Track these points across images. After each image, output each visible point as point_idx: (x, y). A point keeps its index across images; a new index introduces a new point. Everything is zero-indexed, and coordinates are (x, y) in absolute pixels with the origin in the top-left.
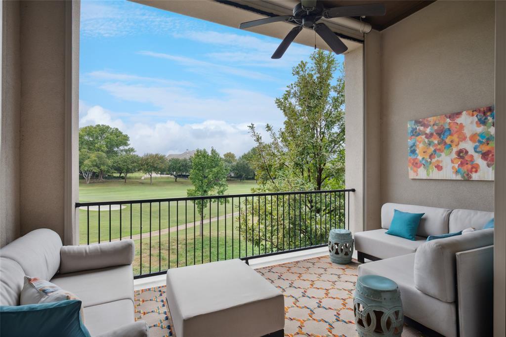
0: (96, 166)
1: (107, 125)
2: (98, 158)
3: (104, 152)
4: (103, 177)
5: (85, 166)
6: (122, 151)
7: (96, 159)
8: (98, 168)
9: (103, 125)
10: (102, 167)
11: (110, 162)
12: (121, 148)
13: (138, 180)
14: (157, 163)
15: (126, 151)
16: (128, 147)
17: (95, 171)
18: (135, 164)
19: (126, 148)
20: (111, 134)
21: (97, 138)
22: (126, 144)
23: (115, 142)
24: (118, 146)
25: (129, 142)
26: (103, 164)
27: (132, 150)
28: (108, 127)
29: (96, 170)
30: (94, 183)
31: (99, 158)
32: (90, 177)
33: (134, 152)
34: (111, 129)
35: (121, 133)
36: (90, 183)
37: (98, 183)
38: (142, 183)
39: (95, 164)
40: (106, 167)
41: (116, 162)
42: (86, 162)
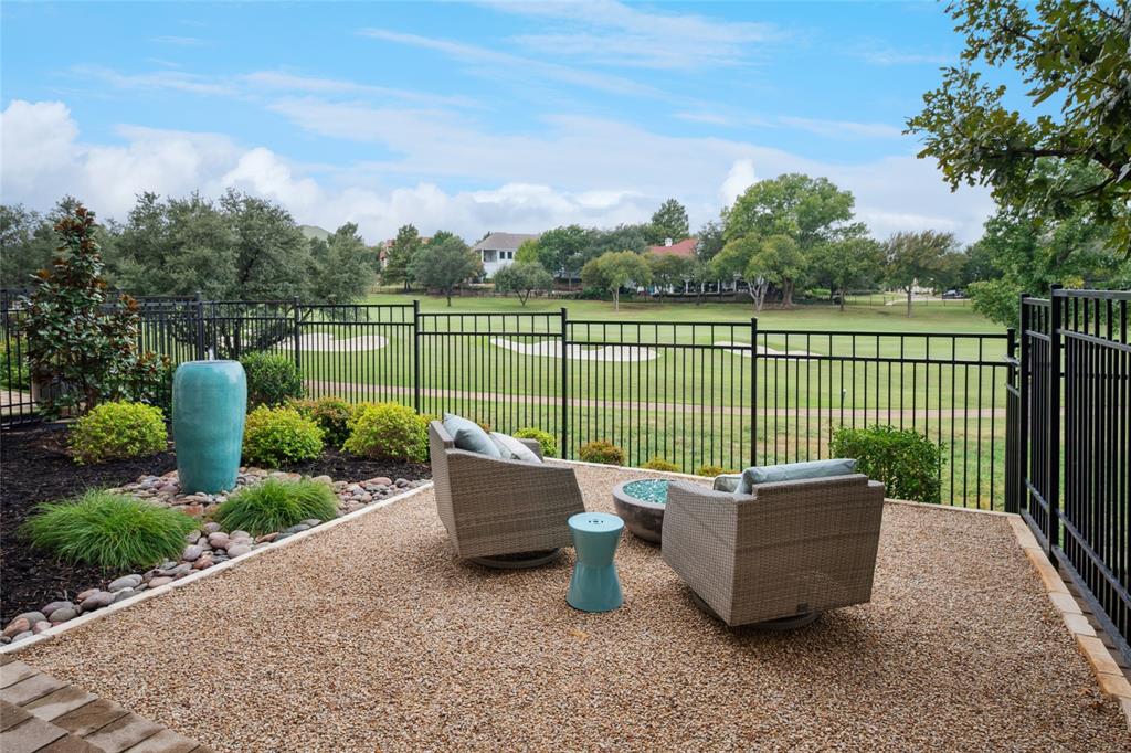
0: (774, 268)
1: (802, 173)
2: (779, 249)
3: (792, 237)
4: (793, 299)
5: (752, 269)
6: (836, 232)
7: (774, 251)
8: (779, 272)
9: (794, 175)
10: (787, 272)
11: (804, 259)
12: (834, 225)
13: (878, 308)
14: (926, 257)
15: (846, 232)
16: (851, 222)
17: (773, 280)
18: (865, 262)
19: (847, 224)
20: (812, 192)
21: (780, 206)
22: (846, 216)
23: (820, 213)
24: (825, 220)
25: (852, 210)
26: (790, 264)
27: (861, 228)
28: (804, 179)
29: (774, 277)
30: (772, 309)
31: (781, 249)
32: (763, 296)
33: (866, 233)
34: (811, 181)
35: (834, 189)
36: (765, 306)
39: (771, 263)
40: (794, 270)
41: (818, 259)
42: (754, 260)
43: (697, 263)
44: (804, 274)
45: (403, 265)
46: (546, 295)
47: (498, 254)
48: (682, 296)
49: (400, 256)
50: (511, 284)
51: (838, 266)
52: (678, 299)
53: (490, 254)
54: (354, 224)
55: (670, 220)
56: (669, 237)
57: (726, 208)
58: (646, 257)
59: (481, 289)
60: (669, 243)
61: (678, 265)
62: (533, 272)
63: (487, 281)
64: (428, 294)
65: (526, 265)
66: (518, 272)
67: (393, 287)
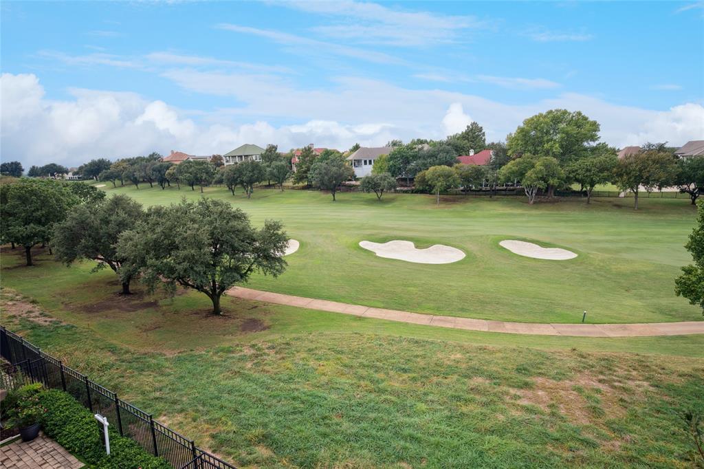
0: (543, 179)
1: (563, 109)
3: (556, 156)
4: (554, 193)
5: (527, 180)
7: (542, 168)
8: (546, 182)
9: (557, 111)
10: (551, 181)
11: (563, 172)
13: (611, 199)
15: (593, 149)
16: (597, 142)
17: (541, 187)
19: (593, 144)
20: (569, 123)
21: (548, 132)
22: (593, 138)
23: (576, 137)
25: (599, 134)
26: (553, 176)
27: (603, 147)
28: (565, 112)
29: (542, 185)
30: (540, 202)
31: (546, 166)
32: (534, 195)
34: (570, 114)
35: (586, 119)
36: (535, 203)
37: (546, 202)
38: (619, 206)
39: (540, 176)
40: (556, 180)
41: (573, 172)
42: (528, 174)
43: (490, 172)
44: (563, 182)
45: (305, 172)
46: (393, 190)
47: (363, 162)
48: (481, 190)
49: (303, 166)
50: (371, 185)
51: (587, 176)
52: (477, 193)
53: (357, 162)
54: (275, 145)
55: (473, 136)
56: (472, 148)
57: (510, 134)
58: (457, 168)
59: (354, 186)
60: (472, 153)
61: (478, 174)
62: (385, 180)
63: (357, 180)
64: (321, 190)
65: (381, 175)
66: (375, 180)
67: (301, 184)
